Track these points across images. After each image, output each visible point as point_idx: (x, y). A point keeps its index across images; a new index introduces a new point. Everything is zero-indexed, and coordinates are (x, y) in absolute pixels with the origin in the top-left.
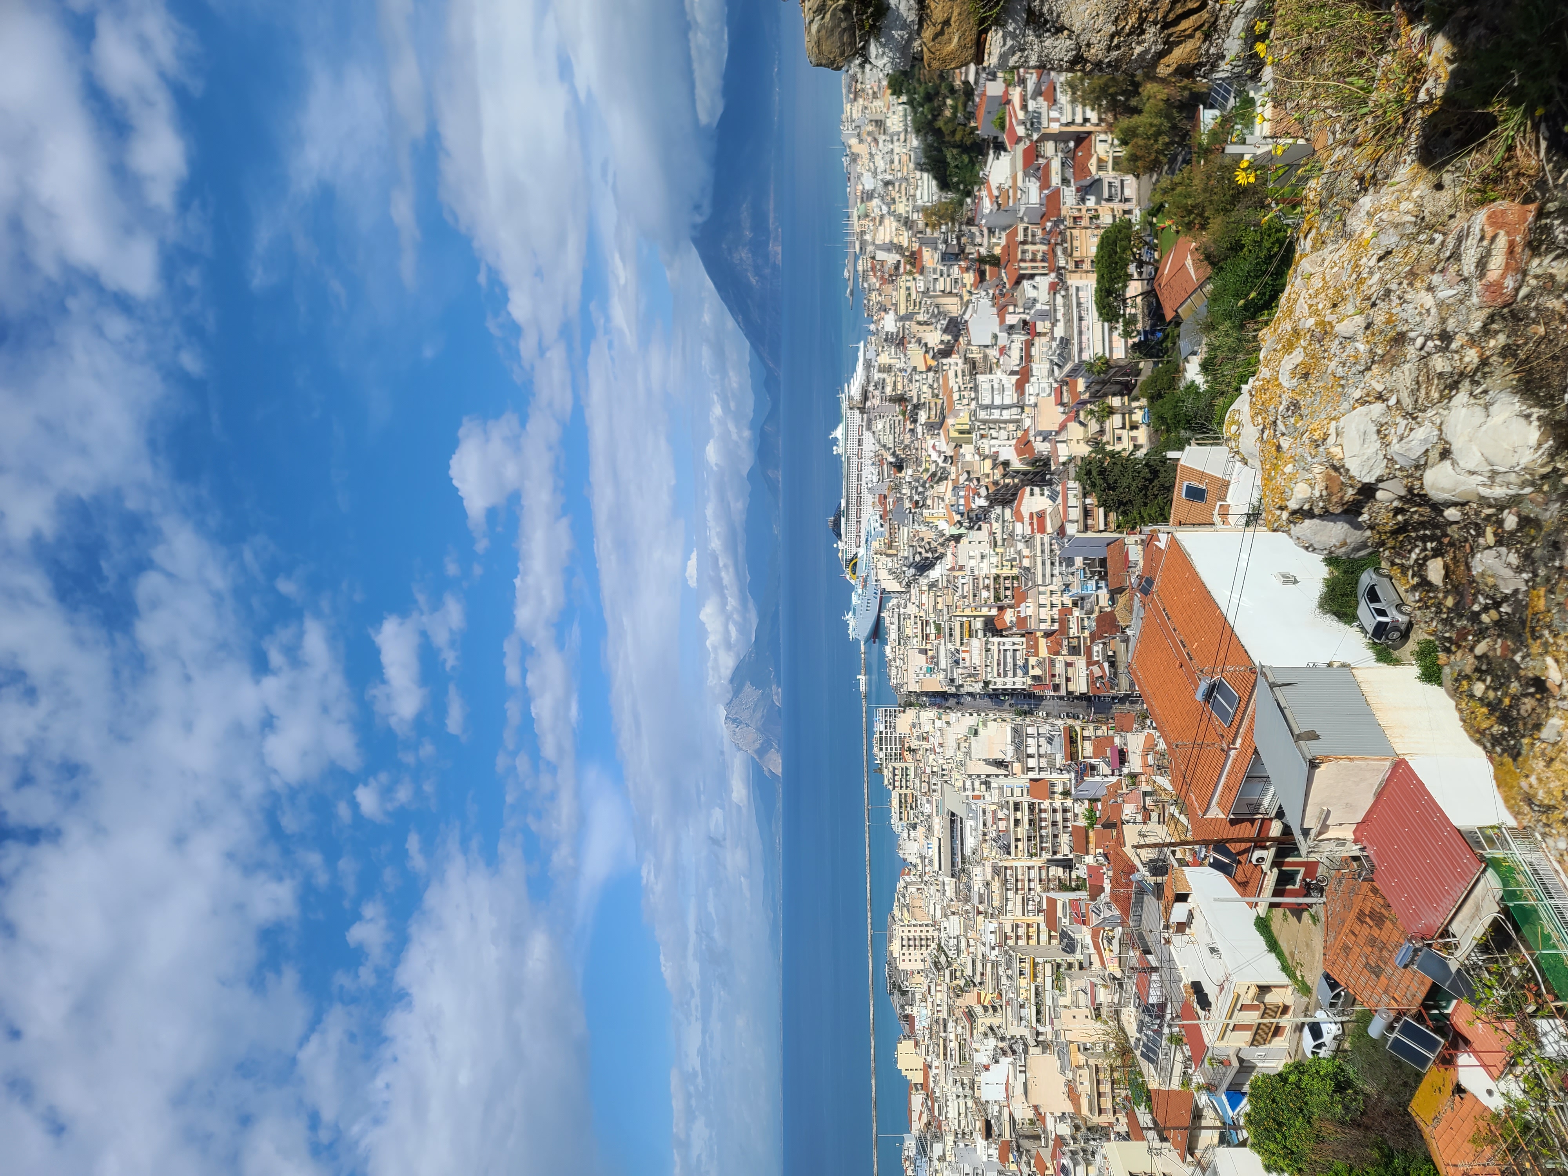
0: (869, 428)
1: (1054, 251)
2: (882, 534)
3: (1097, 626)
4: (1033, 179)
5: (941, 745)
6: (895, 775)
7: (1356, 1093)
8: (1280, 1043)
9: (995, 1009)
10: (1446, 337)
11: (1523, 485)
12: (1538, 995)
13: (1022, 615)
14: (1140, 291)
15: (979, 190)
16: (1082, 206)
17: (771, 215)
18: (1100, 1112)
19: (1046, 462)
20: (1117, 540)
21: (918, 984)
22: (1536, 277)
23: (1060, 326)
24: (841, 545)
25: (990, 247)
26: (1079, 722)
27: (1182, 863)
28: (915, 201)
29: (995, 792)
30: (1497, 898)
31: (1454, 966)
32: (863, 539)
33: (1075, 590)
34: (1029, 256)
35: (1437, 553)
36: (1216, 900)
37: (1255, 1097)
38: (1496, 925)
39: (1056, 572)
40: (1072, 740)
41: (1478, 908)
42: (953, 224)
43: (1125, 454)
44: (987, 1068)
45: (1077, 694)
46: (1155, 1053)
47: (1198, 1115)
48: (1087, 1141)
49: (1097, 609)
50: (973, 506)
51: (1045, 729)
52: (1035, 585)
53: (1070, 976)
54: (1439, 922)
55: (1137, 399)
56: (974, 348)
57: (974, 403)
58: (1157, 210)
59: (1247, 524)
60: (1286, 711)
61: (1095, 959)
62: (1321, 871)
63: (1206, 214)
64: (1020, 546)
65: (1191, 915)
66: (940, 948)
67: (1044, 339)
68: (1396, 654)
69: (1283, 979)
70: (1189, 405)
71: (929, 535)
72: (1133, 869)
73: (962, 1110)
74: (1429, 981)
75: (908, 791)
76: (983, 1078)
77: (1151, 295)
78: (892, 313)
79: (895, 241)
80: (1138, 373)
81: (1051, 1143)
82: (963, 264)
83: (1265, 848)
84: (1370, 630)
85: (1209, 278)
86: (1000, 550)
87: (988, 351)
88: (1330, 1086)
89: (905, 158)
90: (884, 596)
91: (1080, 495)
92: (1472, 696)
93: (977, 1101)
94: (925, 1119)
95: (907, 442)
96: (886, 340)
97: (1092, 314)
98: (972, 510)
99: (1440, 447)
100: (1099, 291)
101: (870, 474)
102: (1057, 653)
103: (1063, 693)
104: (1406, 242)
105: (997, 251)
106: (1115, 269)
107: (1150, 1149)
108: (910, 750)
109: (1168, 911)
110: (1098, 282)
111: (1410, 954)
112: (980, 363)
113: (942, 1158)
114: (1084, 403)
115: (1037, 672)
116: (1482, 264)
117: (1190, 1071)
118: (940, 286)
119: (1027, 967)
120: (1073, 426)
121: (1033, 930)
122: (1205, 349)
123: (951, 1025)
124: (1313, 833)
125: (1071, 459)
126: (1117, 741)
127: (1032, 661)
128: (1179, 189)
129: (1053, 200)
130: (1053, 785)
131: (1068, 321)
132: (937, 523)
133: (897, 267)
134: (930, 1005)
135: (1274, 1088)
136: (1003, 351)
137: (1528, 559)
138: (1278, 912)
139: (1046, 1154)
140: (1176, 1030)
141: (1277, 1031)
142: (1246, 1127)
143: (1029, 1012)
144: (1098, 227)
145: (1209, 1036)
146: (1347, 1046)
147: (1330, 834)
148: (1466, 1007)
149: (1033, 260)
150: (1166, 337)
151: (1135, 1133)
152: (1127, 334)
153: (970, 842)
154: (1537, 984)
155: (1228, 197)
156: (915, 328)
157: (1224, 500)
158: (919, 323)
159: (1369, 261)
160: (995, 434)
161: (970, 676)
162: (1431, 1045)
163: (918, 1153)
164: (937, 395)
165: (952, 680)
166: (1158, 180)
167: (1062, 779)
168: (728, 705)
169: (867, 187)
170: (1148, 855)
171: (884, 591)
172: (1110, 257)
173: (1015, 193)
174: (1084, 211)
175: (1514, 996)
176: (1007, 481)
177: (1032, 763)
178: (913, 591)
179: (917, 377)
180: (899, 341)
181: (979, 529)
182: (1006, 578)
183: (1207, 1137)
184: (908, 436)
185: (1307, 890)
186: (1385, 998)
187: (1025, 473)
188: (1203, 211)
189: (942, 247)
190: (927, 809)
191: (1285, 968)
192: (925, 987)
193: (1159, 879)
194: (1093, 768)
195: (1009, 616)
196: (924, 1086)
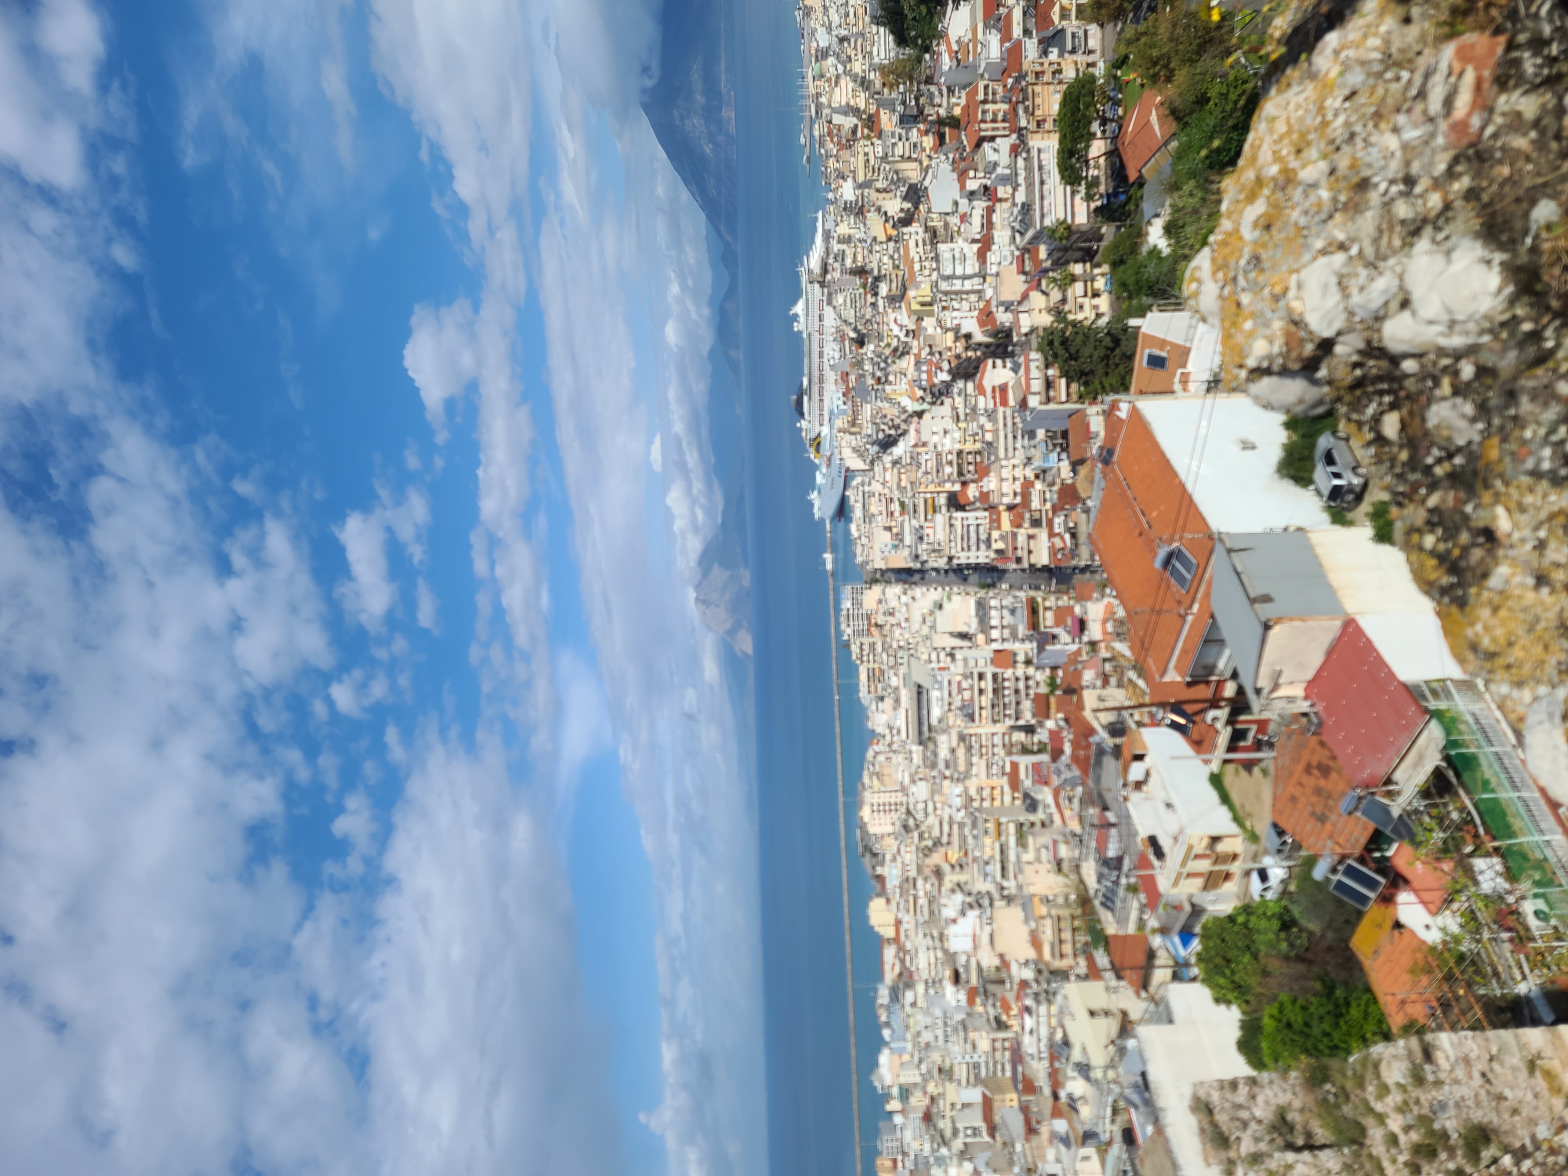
0: (829, 303)
1: (1015, 110)
2: (844, 412)
3: (1059, 498)
4: (994, 31)
5: (907, 620)
6: (862, 650)
7: (1301, 930)
8: (1230, 887)
9: (961, 866)
10: (1409, 181)
11: (1482, 332)
12: (1476, 836)
13: (985, 490)
14: (1103, 151)
15: (938, 45)
16: (1044, 60)
17: (723, 77)
18: (1062, 956)
19: (1008, 333)
20: (1077, 411)
21: (889, 846)
22: (1504, 114)
23: (1022, 189)
24: (804, 424)
25: (950, 108)
26: (1040, 593)
27: (1140, 724)
28: (872, 58)
29: (960, 664)
30: (1441, 746)
31: (1396, 812)
32: (826, 418)
33: (1037, 463)
34: (989, 117)
35: (1394, 406)
36: (1173, 758)
37: (1206, 936)
38: (1437, 773)
39: (1018, 445)
40: (1033, 610)
41: (1421, 757)
42: (911, 83)
43: (1087, 323)
44: (954, 921)
45: (1039, 566)
46: (1113, 901)
47: (1151, 955)
48: (1049, 983)
49: (1058, 481)
50: (936, 381)
51: (1008, 601)
52: (997, 459)
53: (1033, 834)
54: (1382, 771)
55: (1098, 265)
56: (934, 216)
57: (935, 274)
58: (1121, 62)
59: (1208, 390)
60: (1243, 577)
61: (1057, 818)
62: (1272, 727)
63: (1172, 65)
64: (983, 420)
65: (1148, 774)
66: (909, 812)
67: (1006, 205)
68: (1350, 516)
69: (1234, 828)
70: (1151, 271)
71: (891, 411)
72: (1092, 731)
73: (933, 961)
74: (1372, 826)
75: (876, 666)
76: (952, 931)
77: (1114, 155)
78: (850, 180)
79: (852, 103)
80: (1100, 238)
81: (1016, 987)
82: (922, 126)
83: (1218, 707)
84: (1326, 492)
85: (1174, 135)
86: (962, 425)
87: (948, 218)
88: (1276, 924)
89: (860, 11)
90: (848, 475)
91: (1042, 366)
92: (1421, 549)
93: (946, 952)
94: (897, 969)
95: (868, 317)
96: (845, 209)
97: (1054, 177)
98: (934, 385)
99: (1400, 297)
100: (1061, 152)
101: (832, 351)
102: (1019, 526)
103: (1026, 565)
104: (1372, 81)
105: (957, 111)
106: (1078, 128)
107: (1107, 989)
108: (877, 625)
109: (1126, 770)
110: (1061, 143)
111: (1354, 802)
112: (941, 231)
113: (914, 1004)
114: (1046, 271)
115: (1000, 545)
116: (1448, 102)
117: (1145, 917)
118: (899, 151)
119: (991, 826)
120: (1035, 296)
121: (997, 792)
122: (1169, 211)
123: (920, 883)
124: (1265, 692)
125: (1033, 330)
126: (1078, 610)
127: (995, 534)
128: (1144, 39)
129: (1014, 53)
130: (1015, 654)
131: (1030, 185)
132: (899, 399)
133: (854, 131)
134: (899, 865)
135: (1224, 929)
136: (964, 218)
137: (1483, 410)
138: (1231, 767)
139: (1011, 997)
140: (1133, 880)
141: (1227, 876)
142: (1197, 964)
143: (995, 868)
144: (1060, 82)
145: (1163, 884)
146: (1292, 888)
147: (1281, 692)
148: (1407, 848)
149: (994, 121)
150: (1129, 199)
151: (1093, 973)
152: (1089, 198)
153: (936, 712)
154: (1475, 826)
155: (1194, 46)
156: (874, 195)
157: (1184, 366)
158: (878, 191)
159: (1334, 102)
160: (956, 306)
161: (934, 551)
162: (1371, 884)
163: (892, 1000)
164: (898, 267)
165: (917, 557)
166: (1122, 29)
167: (1024, 649)
168: (698, 587)
169: (821, 45)
170: (1107, 718)
171: (847, 470)
172: (1073, 114)
173: (975, 47)
174: (1046, 65)
175: (1453, 838)
176: (970, 354)
177: (995, 634)
178: (876, 469)
179: (877, 248)
180: (858, 210)
181: (942, 403)
182: (969, 453)
183: (1161, 975)
184: (869, 310)
185: (1258, 745)
186: (1330, 844)
187: (987, 345)
188: (1169, 62)
189: (900, 108)
190: (894, 681)
191: (1237, 819)
192: (895, 850)
193: (1118, 741)
194: (1054, 637)
195: (972, 491)
196: (896, 940)
